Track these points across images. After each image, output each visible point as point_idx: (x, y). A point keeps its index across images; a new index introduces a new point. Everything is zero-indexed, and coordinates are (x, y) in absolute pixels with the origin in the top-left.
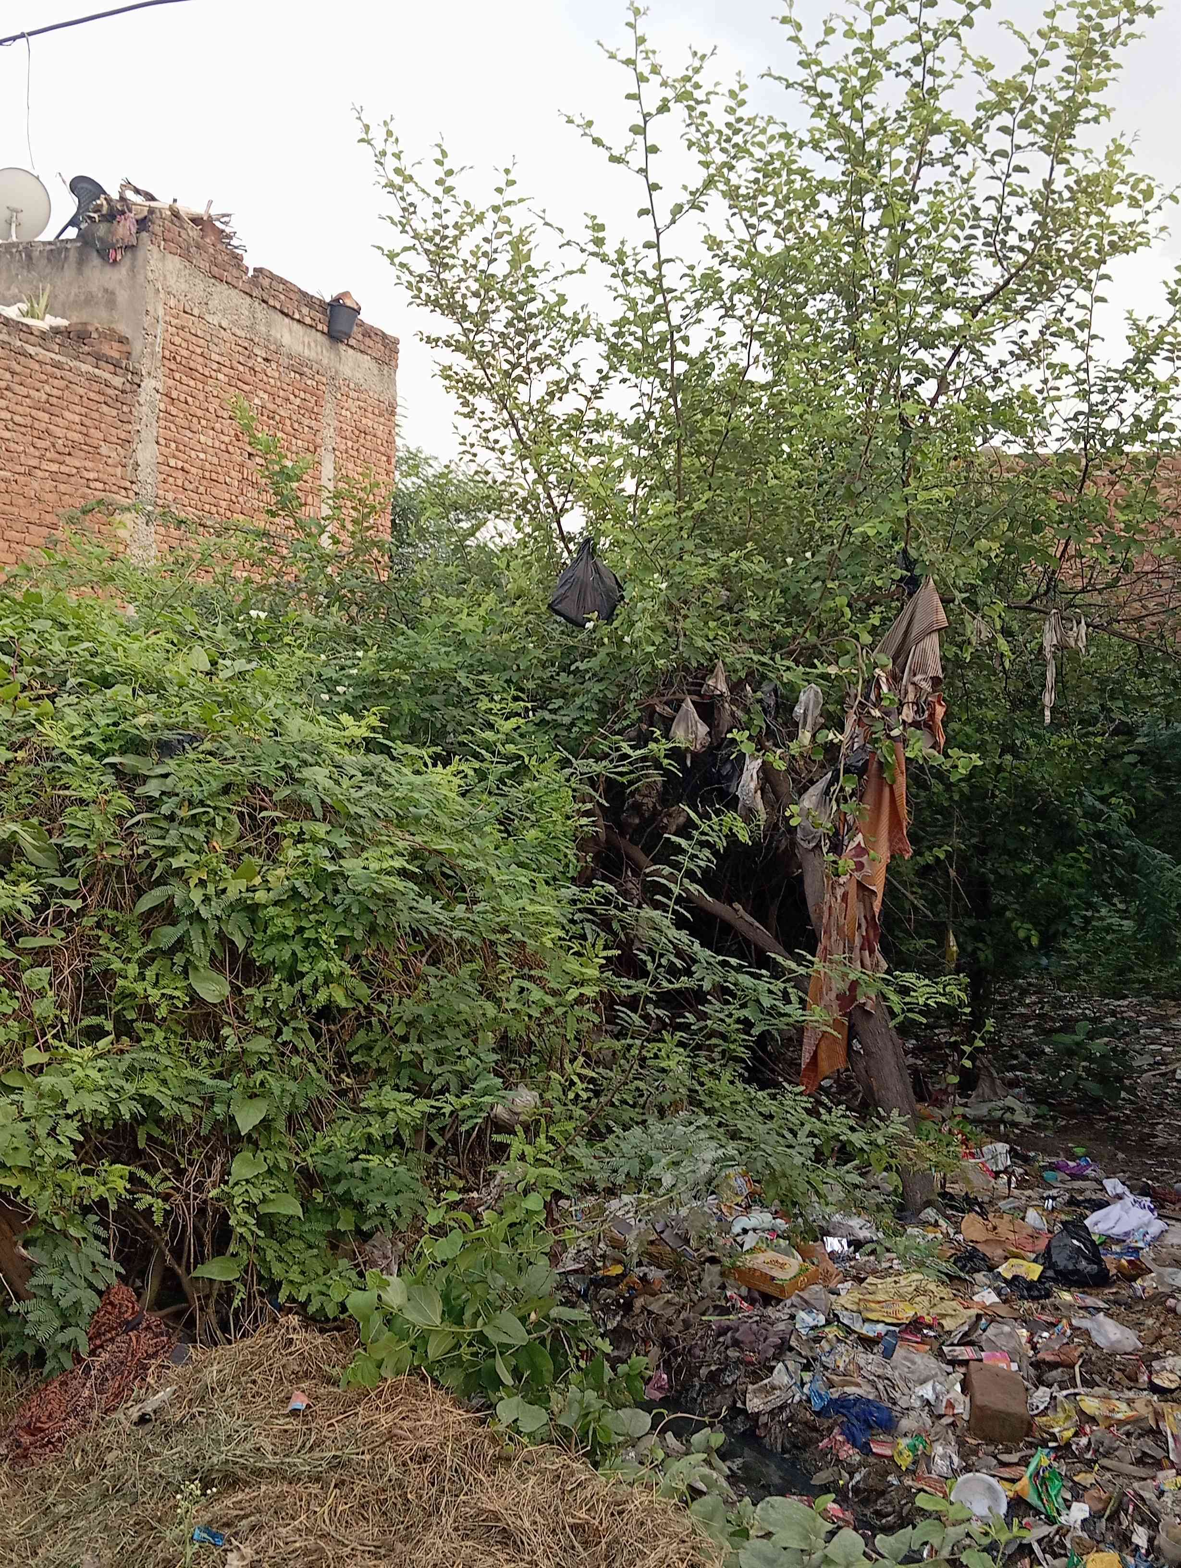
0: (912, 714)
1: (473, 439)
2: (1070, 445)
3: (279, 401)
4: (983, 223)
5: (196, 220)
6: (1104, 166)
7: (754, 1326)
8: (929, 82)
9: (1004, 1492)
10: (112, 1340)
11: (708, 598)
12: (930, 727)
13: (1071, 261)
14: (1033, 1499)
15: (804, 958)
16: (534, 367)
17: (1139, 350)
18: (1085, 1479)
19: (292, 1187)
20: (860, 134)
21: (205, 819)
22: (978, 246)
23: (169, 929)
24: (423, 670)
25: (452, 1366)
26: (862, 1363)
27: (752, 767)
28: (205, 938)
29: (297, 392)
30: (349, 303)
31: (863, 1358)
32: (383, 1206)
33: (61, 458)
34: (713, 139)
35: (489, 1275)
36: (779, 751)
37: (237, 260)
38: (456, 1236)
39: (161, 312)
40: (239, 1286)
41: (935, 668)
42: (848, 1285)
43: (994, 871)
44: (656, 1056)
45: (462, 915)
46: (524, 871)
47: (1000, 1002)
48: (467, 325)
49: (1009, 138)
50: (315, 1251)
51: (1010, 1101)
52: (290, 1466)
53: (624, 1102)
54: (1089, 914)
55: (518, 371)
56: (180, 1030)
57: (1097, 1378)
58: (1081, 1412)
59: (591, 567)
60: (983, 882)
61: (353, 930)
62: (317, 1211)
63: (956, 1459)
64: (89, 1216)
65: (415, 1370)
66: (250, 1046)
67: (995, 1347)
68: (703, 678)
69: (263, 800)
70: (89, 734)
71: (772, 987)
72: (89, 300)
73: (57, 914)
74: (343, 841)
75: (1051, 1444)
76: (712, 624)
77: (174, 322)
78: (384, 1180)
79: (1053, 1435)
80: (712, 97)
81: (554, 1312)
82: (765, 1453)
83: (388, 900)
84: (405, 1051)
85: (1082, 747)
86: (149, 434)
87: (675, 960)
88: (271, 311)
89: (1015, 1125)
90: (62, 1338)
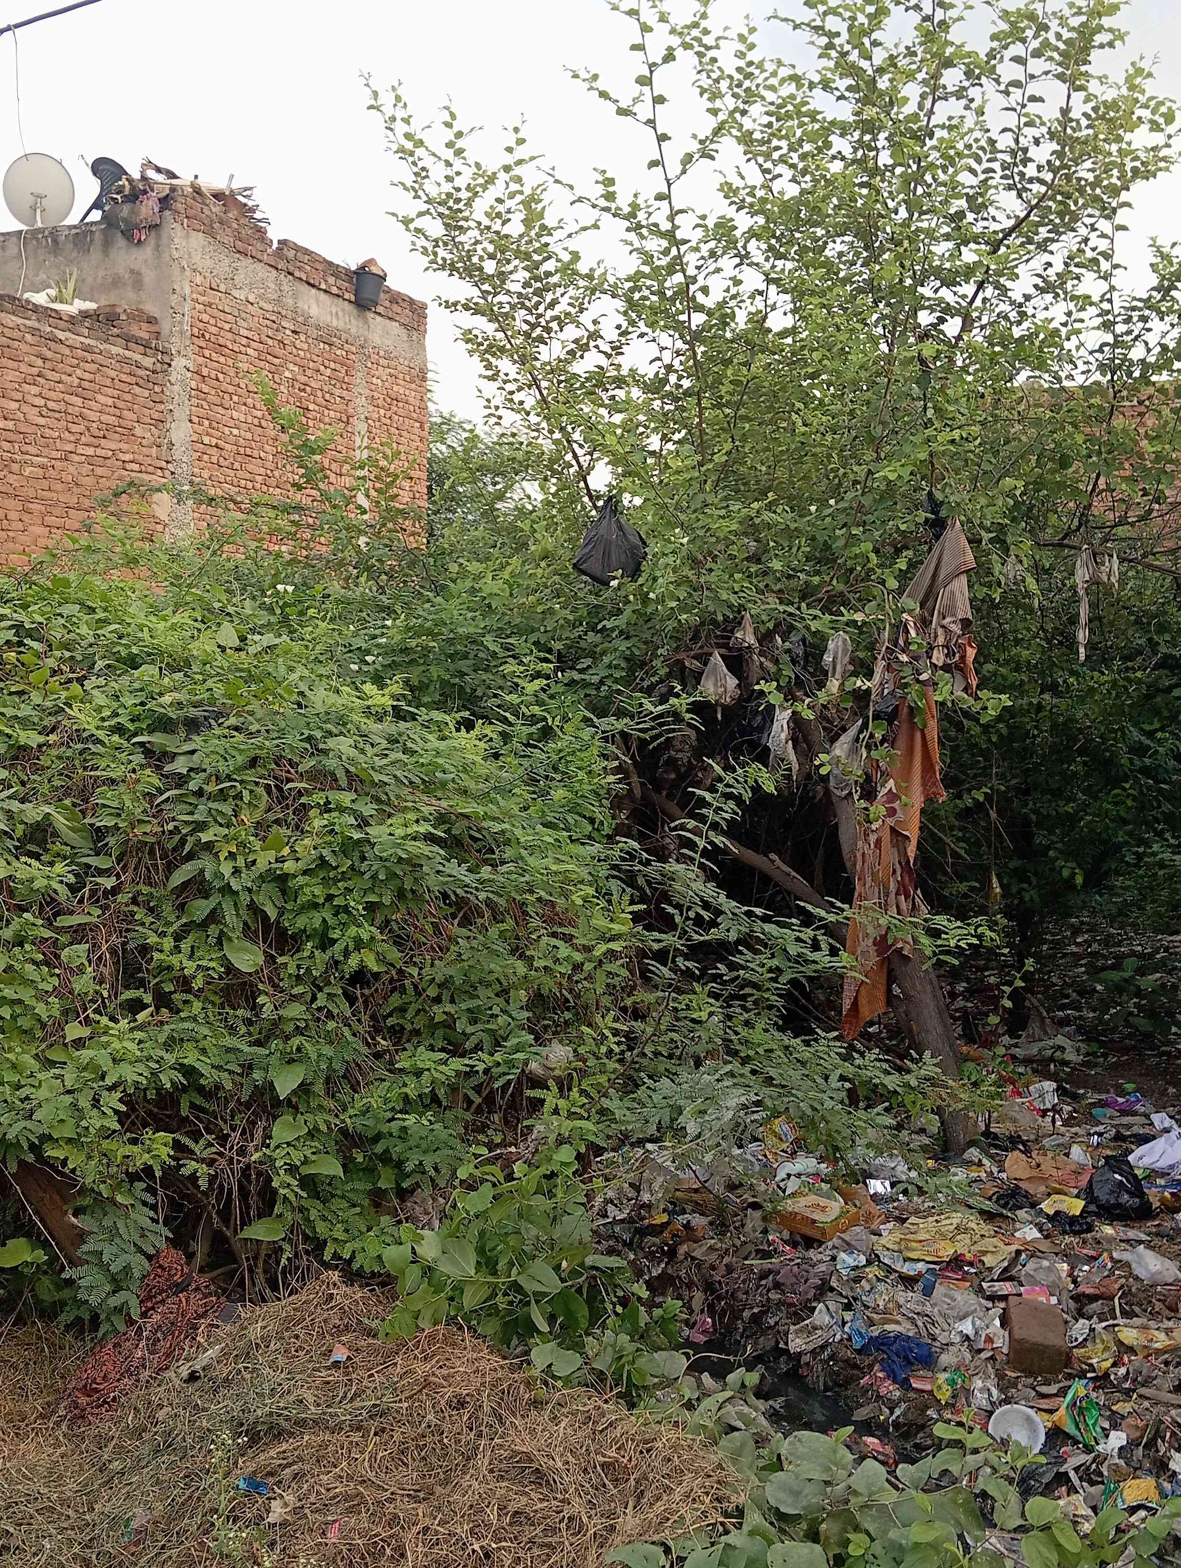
0: (942, 657)
1: (498, 401)
2: (1097, 377)
3: (309, 373)
4: (1000, 156)
5: (218, 196)
6: (1124, 91)
7: (795, 1268)
8: (939, 15)
9: (1042, 1423)
10: (163, 1301)
11: (734, 550)
12: (961, 670)
13: (1093, 190)
14: (1070, 1429)
15: (832, 905)
16: (554, 325)
17: (1163, 278)
18: (1122, 1407)
19: (332, 1147)
20: (870, 72)
21: (232, 793)
22: (997, 179)
23: (202, 903)
24: (452, 636)
25: (490, 1315)
26: (902, 1301)
27: (782, 718)
28: (237, 909)
29: (327, 363)
30: (374, 270)
31: (902, 1296)
32: (421, 1163)
33: (96, 441)
34: (724, 85)
35: (523, 1225)
36: (808, 700)
37: (261, 232)
38: (486, 1190)
39: (187, 290)
40: (286, 1246)
41: (964, 610)
42: (890, 1225)
43: (1034, 811)
44: (688, 1007)
45: (486, 876)
46: (550, 831)
47: (1052, 942)
48: (486, 287)
49: (1022, 68)
50: (358, 1210)
51: (1060, 1040)
52: (331, 1416)
53: (657, 1054)
54: (1141, 850)
55: (538, 331)
56: (218, 1000)
57: (1137, 1309)
58: (1120, 1343)
59: (614, 526)
60: (1027, 823)
61: (381, 895)
62: (359, 1170)
63: (995, 1392)
64: (136, 1184)
65: (451, 1320)
66: (286, 1013)
67: (1034, 1282)
68: (732, 632)
69: (288, 772)
70: (117, 715)
71: (802, 935)
72: (116, 282)
73: (93, 892)
74: (368, 809)
75: (1089, 1375)
76: (737, 576)
77: (201, 299)
78: (421, 1138)
79: (1091, 1365)
80: (722, 43)
81: (589, 1261)
82: (808, 1391)
83: (414, 864)
84: (438, 1012)
85: (1121, 683)
86: (182, 414)
87: (703, 912)
88: (297, 283)
89: (1065, 1063)
90: (114, 1301)
